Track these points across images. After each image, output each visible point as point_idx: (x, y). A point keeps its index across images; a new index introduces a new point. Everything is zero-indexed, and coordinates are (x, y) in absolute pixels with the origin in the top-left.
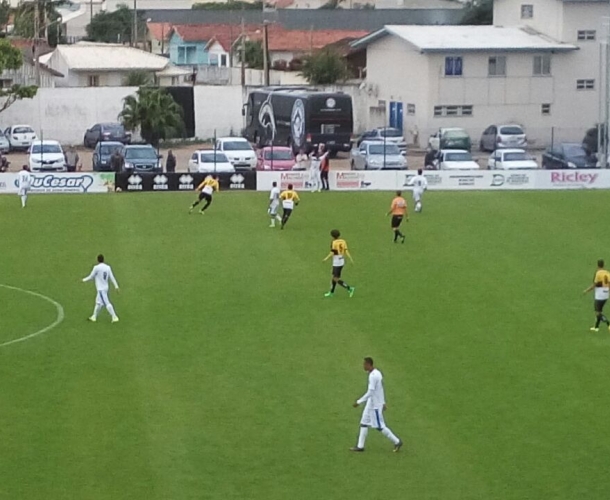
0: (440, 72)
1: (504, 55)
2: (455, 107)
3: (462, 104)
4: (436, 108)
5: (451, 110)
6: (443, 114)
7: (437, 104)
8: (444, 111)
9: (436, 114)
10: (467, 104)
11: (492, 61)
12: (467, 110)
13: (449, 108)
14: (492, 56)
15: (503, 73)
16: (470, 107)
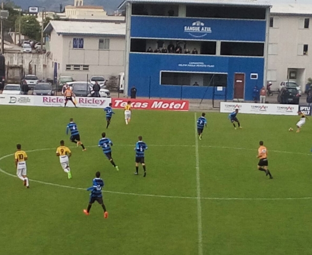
0: (70, 47)
1: (109, 38)
2: (79, 66)
3: (82, 64)
4: (67, 66)
5: (77, 67)
6: (71, 69)
7: (68, 64)
8: (72, 68)
9: (67, 69)
10: (86, 64)
11: (101, 41)
12: (86, 67)
13: (75, 66)
14: (102, 38)
15: (107, 48)
16: (88, 66)
